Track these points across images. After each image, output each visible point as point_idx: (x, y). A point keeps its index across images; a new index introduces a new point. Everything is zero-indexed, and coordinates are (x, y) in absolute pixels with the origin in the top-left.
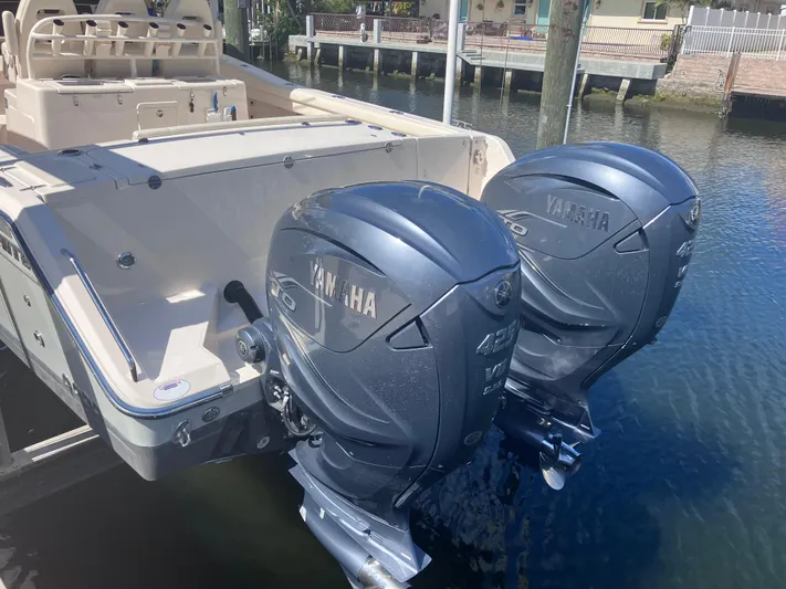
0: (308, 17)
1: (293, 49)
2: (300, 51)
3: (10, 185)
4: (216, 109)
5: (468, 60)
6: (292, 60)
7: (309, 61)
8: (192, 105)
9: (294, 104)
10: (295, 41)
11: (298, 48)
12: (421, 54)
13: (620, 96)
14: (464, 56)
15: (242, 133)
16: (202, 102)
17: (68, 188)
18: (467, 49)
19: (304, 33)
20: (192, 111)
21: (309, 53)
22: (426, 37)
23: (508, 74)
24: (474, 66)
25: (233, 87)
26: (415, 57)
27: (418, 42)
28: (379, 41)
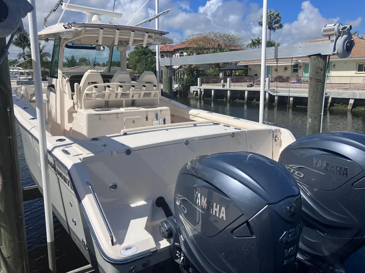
0: (198, 79)
1: (192, 92)
2: (195, 93)
3: (70, 154)
4: (157, 119)
5: (272, 93)
6: (192, 96)
7: (199, 96)
8: (147, 118)
9: (191, 116)
10: (193, 89)
11: (194, 91)
12: (249, 92)
13: (349, 107)
14: (270, 92)
15: (167, 130)
16: (151, 116)
17: (92, 155)
18: (271, 88)
19: (197, 85)
20: (147, 120)
21: (199, 94)
22: (252, 84)
23: (291, 99)
24: (275, 96)
25: (165, 110)
26: (246, 93)
27: (248, 86)
28: (230, 87)
